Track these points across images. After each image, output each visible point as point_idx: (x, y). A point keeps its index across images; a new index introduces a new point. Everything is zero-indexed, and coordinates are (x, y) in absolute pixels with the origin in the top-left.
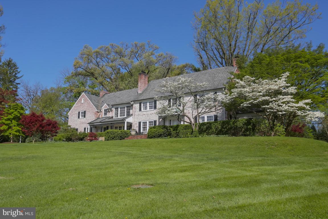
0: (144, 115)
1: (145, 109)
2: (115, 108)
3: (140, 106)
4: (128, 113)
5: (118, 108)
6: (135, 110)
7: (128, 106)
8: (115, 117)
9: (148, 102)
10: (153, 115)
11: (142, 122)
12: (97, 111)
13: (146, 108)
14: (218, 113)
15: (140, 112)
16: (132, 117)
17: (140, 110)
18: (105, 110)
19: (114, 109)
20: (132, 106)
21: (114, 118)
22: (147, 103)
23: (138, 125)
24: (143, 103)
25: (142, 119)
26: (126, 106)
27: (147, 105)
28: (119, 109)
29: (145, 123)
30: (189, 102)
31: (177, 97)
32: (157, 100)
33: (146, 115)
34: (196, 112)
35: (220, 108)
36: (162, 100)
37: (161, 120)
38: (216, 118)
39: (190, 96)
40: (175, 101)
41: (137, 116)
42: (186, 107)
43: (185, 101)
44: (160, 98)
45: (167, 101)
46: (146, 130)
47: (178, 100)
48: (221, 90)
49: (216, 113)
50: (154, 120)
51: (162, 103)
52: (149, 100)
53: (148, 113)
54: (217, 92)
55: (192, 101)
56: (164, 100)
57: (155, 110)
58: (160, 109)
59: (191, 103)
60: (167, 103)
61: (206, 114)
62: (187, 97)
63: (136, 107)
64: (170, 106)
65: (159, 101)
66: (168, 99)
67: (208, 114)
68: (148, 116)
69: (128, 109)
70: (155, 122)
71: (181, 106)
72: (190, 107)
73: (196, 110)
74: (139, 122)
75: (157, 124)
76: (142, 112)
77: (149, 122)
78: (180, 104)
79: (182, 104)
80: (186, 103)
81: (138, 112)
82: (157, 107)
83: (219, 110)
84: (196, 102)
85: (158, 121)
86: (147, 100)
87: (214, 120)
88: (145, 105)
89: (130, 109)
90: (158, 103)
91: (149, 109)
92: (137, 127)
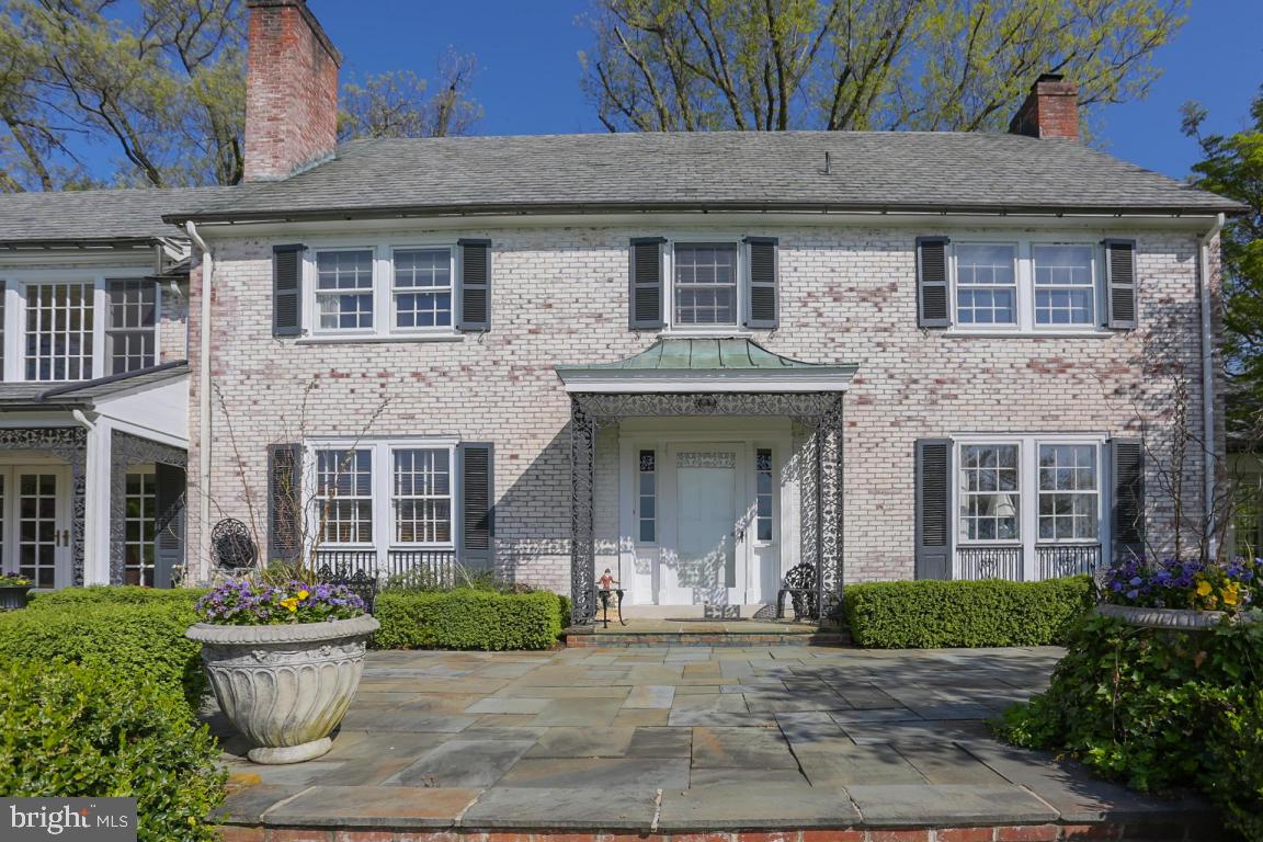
0: (334, 374)
1: (348, 322)
3: (287, 277)
4: (135, 349)
6: (222, 323)
7: (132, 285)
9: (384, 246)
10: (444, 388)
11: (310, 445)
13: (356, 309)
14: (1143, 428)
15: (289, 342)
16: (185, 384)
17: (286, 317)
20: (182, 275)
22: (366, 257)
23: (259, 480)
24: (323, 259)
25: (315, 420)
26: (99, 276)
27: (367, 281)
29: (347, 467)
30: (864, 300)
31: (737, 238)
32: (496, 238)
33: (364, 376)
34: (934, 403)
35: (1166, 385)
36: (553, 247)
37: (553, 446)
38: (1128, 462)
39: (869, 239)
40: (705, 275)
41: (242, 383)
42: (833, 340)
43: (818, 287)
44: (530, 228)
45: (618, 261)
46: (366, 532)
47: (742, 262)
48: (1183, 228)
49: (1127, 427)
50: (465, 439)
51: (556, 280)
52: (393, 232)
53: (381, 358)
54: (1139, 245)
55: (893, 288)
56: (578, 249)
57: (476, 336)
58: (530, 332)
59: (889, 315)
60: (610, 281)
61: (1038, 424)
62: (834, 253)
63: (233, 289)
64: (645, 310)
65: (526, 254)
66: (620, 246)
67: (1054, 425)
68: (391, 390)
69: (132, 311)
70: (477, 459)
71: (774, 328)
72: (879, 345)
73: (938, 381)
74: (270, 448)
75: (504, 478)
76: (316, 350)
77: (402, 457)
78: (764, 307)
79: (787, 312)
80: (827, 305)
81: (261, 345)
82: (498, 314)
83: (1161, 402)
84: (933, 307)
85: (514, 457)
86: (375, 233)
87: (1115, 486)
88: (347, 282)
89: (158, 310)
90: (514, 271)
91: (403, 319)
92: (251, 493)
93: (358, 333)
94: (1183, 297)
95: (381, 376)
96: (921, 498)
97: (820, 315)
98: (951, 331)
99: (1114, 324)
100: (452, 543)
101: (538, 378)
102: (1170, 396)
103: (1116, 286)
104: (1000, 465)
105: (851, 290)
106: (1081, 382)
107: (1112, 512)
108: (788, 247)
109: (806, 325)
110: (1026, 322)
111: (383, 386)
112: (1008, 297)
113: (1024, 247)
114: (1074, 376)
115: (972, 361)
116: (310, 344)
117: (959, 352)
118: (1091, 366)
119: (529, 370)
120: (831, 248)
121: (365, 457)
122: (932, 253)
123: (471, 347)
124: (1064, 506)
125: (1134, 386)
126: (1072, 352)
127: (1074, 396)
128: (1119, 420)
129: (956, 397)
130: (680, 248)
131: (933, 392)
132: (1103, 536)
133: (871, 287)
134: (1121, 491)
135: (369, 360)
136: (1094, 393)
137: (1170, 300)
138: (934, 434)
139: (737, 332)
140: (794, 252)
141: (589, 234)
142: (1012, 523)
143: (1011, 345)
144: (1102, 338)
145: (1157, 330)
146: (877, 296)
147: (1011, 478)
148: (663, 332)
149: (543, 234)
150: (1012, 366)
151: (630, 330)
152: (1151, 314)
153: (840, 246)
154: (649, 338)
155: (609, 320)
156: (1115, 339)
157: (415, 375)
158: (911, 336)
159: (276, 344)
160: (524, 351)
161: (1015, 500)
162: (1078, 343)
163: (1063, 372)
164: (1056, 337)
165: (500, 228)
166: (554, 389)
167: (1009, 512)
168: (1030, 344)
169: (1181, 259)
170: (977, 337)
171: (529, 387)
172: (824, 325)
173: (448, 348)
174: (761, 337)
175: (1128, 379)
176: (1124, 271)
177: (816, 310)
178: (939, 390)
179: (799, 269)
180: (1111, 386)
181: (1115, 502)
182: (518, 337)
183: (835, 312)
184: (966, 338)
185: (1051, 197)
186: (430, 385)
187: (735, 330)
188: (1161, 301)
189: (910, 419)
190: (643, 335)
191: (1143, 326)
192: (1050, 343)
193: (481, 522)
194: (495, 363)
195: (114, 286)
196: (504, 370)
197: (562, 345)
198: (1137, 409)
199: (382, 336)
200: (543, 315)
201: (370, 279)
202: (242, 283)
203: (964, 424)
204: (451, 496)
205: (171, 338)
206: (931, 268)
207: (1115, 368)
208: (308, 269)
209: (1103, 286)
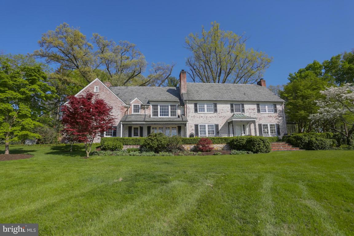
0: (201, 117)
2: (152, 105)
3: (196, 106)
4: (173, 113)
5: (157, 106)
6: (189, 111)
7: (173, 105)
8: (153, 115)
9: (206, 104)
10: (213, 118)
11: (199, 124)
12: (126, 105)
13: (203, 110)
17: (196, 111)
18: (134, 106)
19: (151, 106)
21: (151, 117)
22: (204, 104)
23: (194, 128)
24: (199, 104)
25: (200, 122)
26: (169, 104)
28: (159, 107)
29: (203, 127)
31: (240, 104)
32: (217, 103)
33: (205, 117)
35: (281, 118)
37: (224, 124)
38: (278, 126)
39: (252, 104)
40: (237, 107)
41: (191, 117)
42: (250, 114)
43: (248, 109)
45: (229, 106)
46: (205, 134)
47: (241, 106)
48: (281, 103)
50: (215, 124)
51: (223, 107)
52: (206, 102)
54: (277, 105)
55: (255, 109)
56: (225, 104)
57: (216, 113)
59: (255, 111)
60: (229, 108)
61: (269, 122)
62: (249, 105)
64: (232, 111)
66: (229, 104)
67: (271, 122)
68: (207, 118)
69: (173, 108)
70: (217, 126)
71: (245, 113)
72: (254, 114)
74: (195, 125)
75: (220, 128)
77: (209, 126)
78: (243, 111)
79: (245, 111)
80: (249, 110)
81: (193, 113)
82: (218, 111)
83: (280, 120)
84: (259, 111)
85: (220, 126)
86: (205, 102)
88: (201, 107)
89: (177, 109)
90: (219, 106)
91: (208, 111)
92: (193, 130)
93: (203, 112)
94: (281, 110)
96: (259, 130)
98: (260, 113)
99: (275, 112)
100: (214, 135)
104: (266, 126)
105: (251, 109)
107: (277, 131)
109: (247, 112)
110: (267, 112)
112: (265, 110)
113: (266, 105)
114: (272, 117)
115: (263, 116)
116: (199, 113)
119: (221, 117)
121: (205, 126)
122: (258, 105)
124: (272, 130)
127: (272, 119)
129: (262, 120)
130: (235, 104)
132: (276, 133)
134: (278, 129)
135: (205, 115)
136: (274, 119)
138: (260, 123)
140: (245, 105)
142: (268, 133)
143: (266, 114)
144: (274, 114)
145: (279, 113)
146: (254, 109)
147: (267, 128)
148: (234, 113)
149: (222, 103)
150: (266, 116)
155: (229, 112)
156: (276, 114)
157: (210, 117)
158: (257, 113)
159: (195, 113)
160: (220, 115)
161: (268, 130)
162: (272, 114)
166: (224, 119)
167: (267, 131)
168: (268, 114)
169: (281, 106)
171: (221, 119)
173: (212, 114)
174: (243, 113)
175: (277, 118)
176: (275, 107)
178: (260, 119)
179: (246, 107)
182: (220, 113)
183: (250, 111)
184: (262, 114)
185: (268, 100)
187: (241, 113)
188: (279, 110)
190: (232, 113)
191: (278, 112)
192: (270, 114)
193: (218, 133)
194: (218, 116)
195: (171, 106)
197: (224, 114)
198: (278, 121)
199: (206, 113)
200: (222, 111)
201: (204, 107)
202: (190, 107)
203: (263, 122)
204: (214, 130)
205: (179, 112)
206: (258, 107)
207: (276, 117)
208: (198, 106)
209: (274, 109)
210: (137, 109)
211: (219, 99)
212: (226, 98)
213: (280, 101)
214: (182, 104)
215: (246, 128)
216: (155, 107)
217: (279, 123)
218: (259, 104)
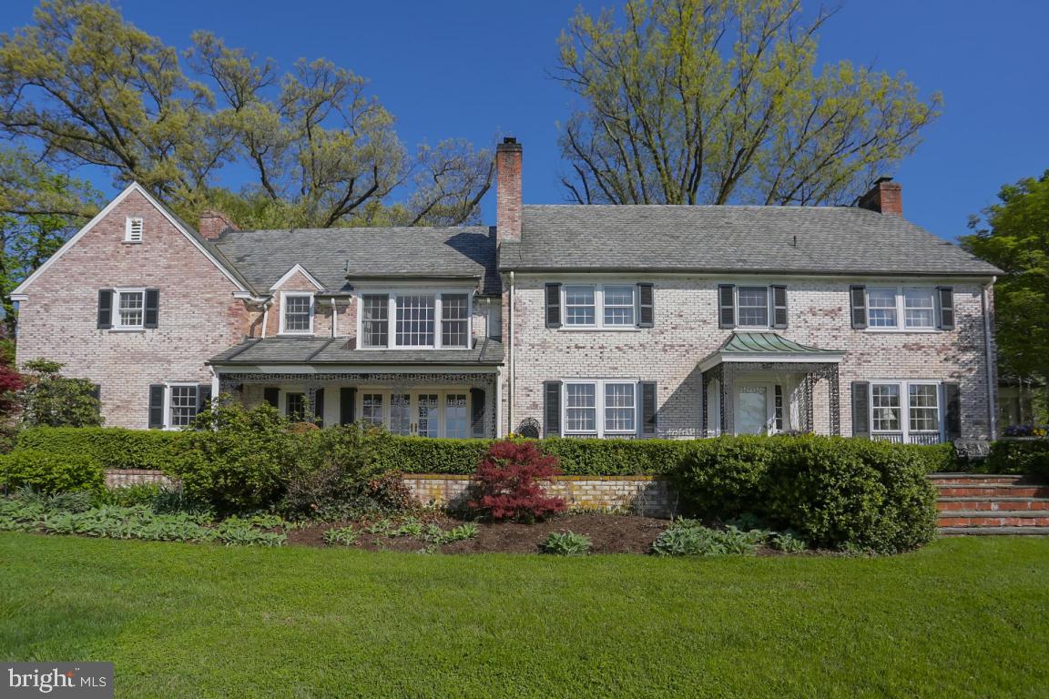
0: (577, 347)
1: (582, 321)
2: (366, 298)
3: (552, 297)
5: (385, 298)
6: (518, 321)
7: (454, 297)
8: (365, 342)
9: (599, 284)
10: (631, 354)
11: (566, 382)
12: (247, 296)
13: (585, 315)
15: (554, 331)
17: (553, 318)
18: (289, 300)
19: (360, 302)
21: (359, 347)
22: (592, 289)
23: (539, 397)
24: (571, 289)
25: (568, 370)
26: (439, 292)
27: (590, 300)
28: (392, 306)
29: (582, 391)
30: (826, 315)
31: (767, 285)
32: (655, 282)
33: (592, 348)
34: (860, 364)
35: (969, 356)
36: (682, 288)
37: (684, 383)
38: (952, 394)
39: (828, 286)
40: (752, 302)
41: (530, 350)
42: (812, 334)
43: (806, 308)
44: (671, 278)
45: (712, 295)
46: (591, 425)
47: (770, 296)
48: (975, 282)
49: (952, 376)
50: (642, 379)
51: (684, 303)
52: (605, 278)
53: (601, 340)
54: (954, 289)
55: (840, 309)
56: (694, 289)
57: (647, 330)
58: (673, 328)
59: (838, 322)
60: (709, 304)
61: (909, 374)
62: (813, 293)
63: (525, 303)
64: (726, 318)
65: (670, 291)
66: (713, 288)
67: (916, 375)
68: (605, 355)
69: (454, 311)
70: (648, 389)
71: (787, 328)
72: (834, 336)
73: (862, 354)
74: (544, 383)
75: (661, 399)
76: (568, 334)
77: (609, 388)
78: (781, 318)
79: (792, 320)
80: (809, 317)
81: (540, 332)
82: (658, 319)
83: (967, 365)
84: (858, 319)
85: (666, 388)
86: (596, 278)
87: (947, 404)
88: (580, 301)
89: (470, 310)
90: (665, 299)
91: (608, 321)
92: (535, 406)
93: (585, 327)
94: (977, 314)
95: (600, 348)
96: (855, 409)
97: (806, 322)
98: (867, 330)
99: (943, 327)
100: (634, 431)
101: (677, 351)
102: (971, 362)
103: (945, 309)
104: (890, 394)
105: (821, 310)
106: (929, 355)
107: (946, 417)
108: (791, 290)
109: (800, 327)
110: (901, 327)
111: (601, 353)
112: (893, 314)
113: (900, 290)
114: (925, 352)
115: (877, 345)
116: (565, 332)
117: (871, 341)
118: (932, 347)
119: (672, 346)
120: (811, 290)
121: (592, 388)
122: (857, 294)
123: (644, 335)
124: (920, 413)
125: (954, 357)
126: (924, 340)
127: (925, 362)
128: (947, 373)
129: (870, 362)
130: (742, 289)
131: (859, 359)
132: (941, 429)
133: (829, 309)
134: (949, 407)
135: (594, 340)
136: (935, 360)
137: (970, 315)
138: (861, 379)
139: (768, 330)
140: (793, 292)
141: (699, 281)
142: (896, 424)
143: (895, 336)
144: (938, 334)
145: (964, 329)
146: (833, 313)
147: (895, 401)
148: (735, 329)
149: (678, 281)
150: (896, 347)
151: (719, 328)
152: (961, 323)
153: (815, 289)
154: (728, 333)
155: (709, 323)
156: (944, 334)
157: (617, 348)
158: (848, 332)
159: (547, 332)
160: (667, 338)
161: (896, 413)
162: (927, 336)
163: (919, 350)
164: (916, 333)
165: (657, 278)
166: (684, 356)
167: (892, 417)
168: (904, 336)
169: (975, 296)
170: (879, 333)
171: (672, 355)
172: (808, 327)
173: (628, 334)
174: (780, 332)
175: (951, 353)
176: (947, 301)
177: (804, 319)
178: (862, 358)
179: (798, 300)
180: (943, 357)
181: (947, 412)
182: (667, 330)
183: (814, 321)
184: (874, 333)
185: (911, 267)
186: (624, 353)
187: (766, 329)
188: (966, 316)
189: (849, 372)
190: (726, 331)
191: (958, 327)
192: (914, 336)
193: (650, 420)
194: (656, 343)
195: (445, 298)
196: (660, 346)
197: (687, 335)
198: (956, 368)
199: (600, 328)
200: (679, 321)
201: (592, 301)
202: (529, 300)
203: (874, 375)
204: (635, 407)
205: (478, 325)
206: (857, 299)
207: (944, 348)
208: (563, 295)
209: (938, 309)
210: (299, 312)
211: (664, 265)
212: (699, 258)
213: (976, 270)
214: (494, 288)
215: (789, 403)
216: (376, 304)
217: (959, 377)
218: (861, 288)
